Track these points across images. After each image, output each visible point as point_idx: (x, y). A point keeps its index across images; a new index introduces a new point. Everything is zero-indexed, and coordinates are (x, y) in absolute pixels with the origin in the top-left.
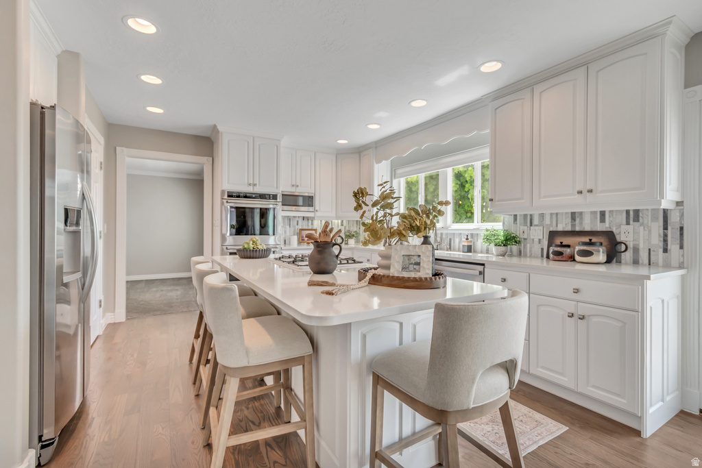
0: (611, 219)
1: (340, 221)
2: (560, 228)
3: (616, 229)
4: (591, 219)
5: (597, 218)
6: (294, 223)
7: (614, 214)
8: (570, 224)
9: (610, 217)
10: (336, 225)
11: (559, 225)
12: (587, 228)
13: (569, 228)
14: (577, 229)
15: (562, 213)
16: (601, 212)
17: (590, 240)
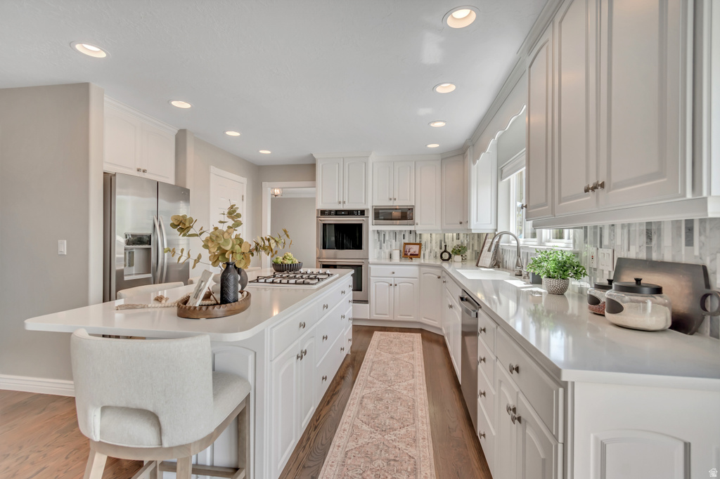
0: (703, 238)
1: (455, 235)
2: (632, 254)
3: (711, 261)
4: (673, 239)
5: (680, 236)
6: (400, 237)
7: (708, 226)
8: (645, 245)
9: (700, 234)
10: (450, 239)
11: (632, 248)
12: (668, 257)
13: (643, 256)
14: (655, 257)
15: (636, 223)
16: (687, 221)
17: (638, 281)
